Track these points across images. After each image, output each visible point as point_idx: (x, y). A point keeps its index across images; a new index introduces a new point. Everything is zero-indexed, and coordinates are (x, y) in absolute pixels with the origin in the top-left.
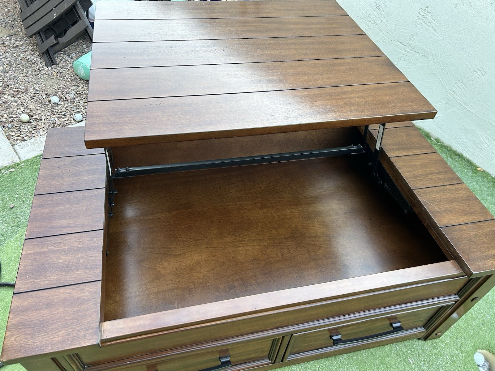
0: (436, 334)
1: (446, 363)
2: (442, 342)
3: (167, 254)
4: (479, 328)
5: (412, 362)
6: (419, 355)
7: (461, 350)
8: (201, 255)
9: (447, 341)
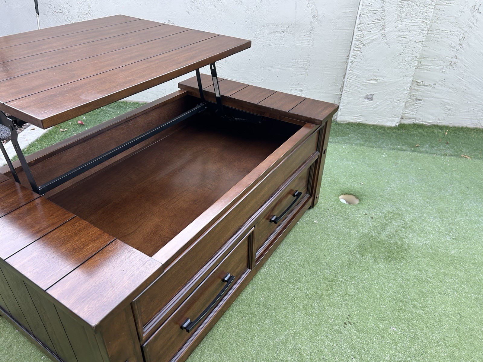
0: (317, 198)
1: (332, 211)
2: (321, 203)
3: (125, 236)
4: (330, 186)
5: (317, 222)
6: (317, 216)
7: (332, 201)
8: (153, 221)
9: (322, 201)
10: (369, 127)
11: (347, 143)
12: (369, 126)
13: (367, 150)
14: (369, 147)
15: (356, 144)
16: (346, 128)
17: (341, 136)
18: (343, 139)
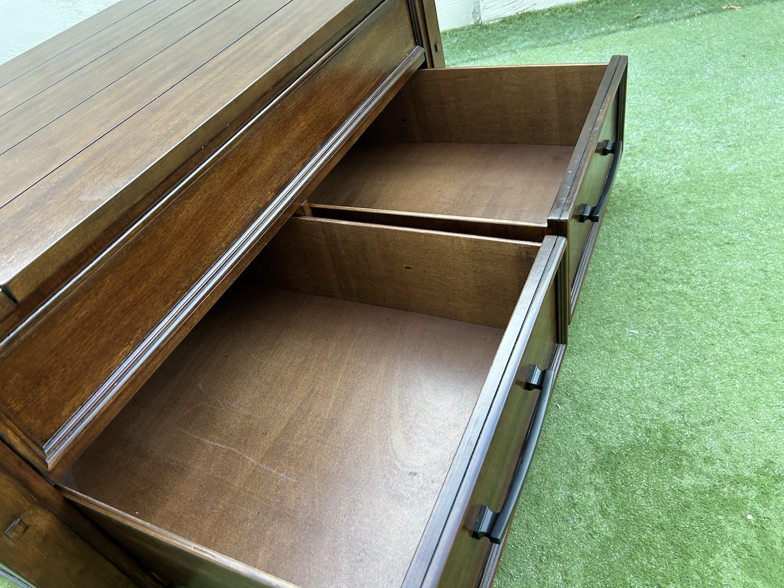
10: (543, 14)
11: (505, 52)
12: (543, 12)
13: (544, 52)
14: (546, 47)
15: (523, 49)
16: (501, 29)
17: (493, 45)
18: (497, 48)
